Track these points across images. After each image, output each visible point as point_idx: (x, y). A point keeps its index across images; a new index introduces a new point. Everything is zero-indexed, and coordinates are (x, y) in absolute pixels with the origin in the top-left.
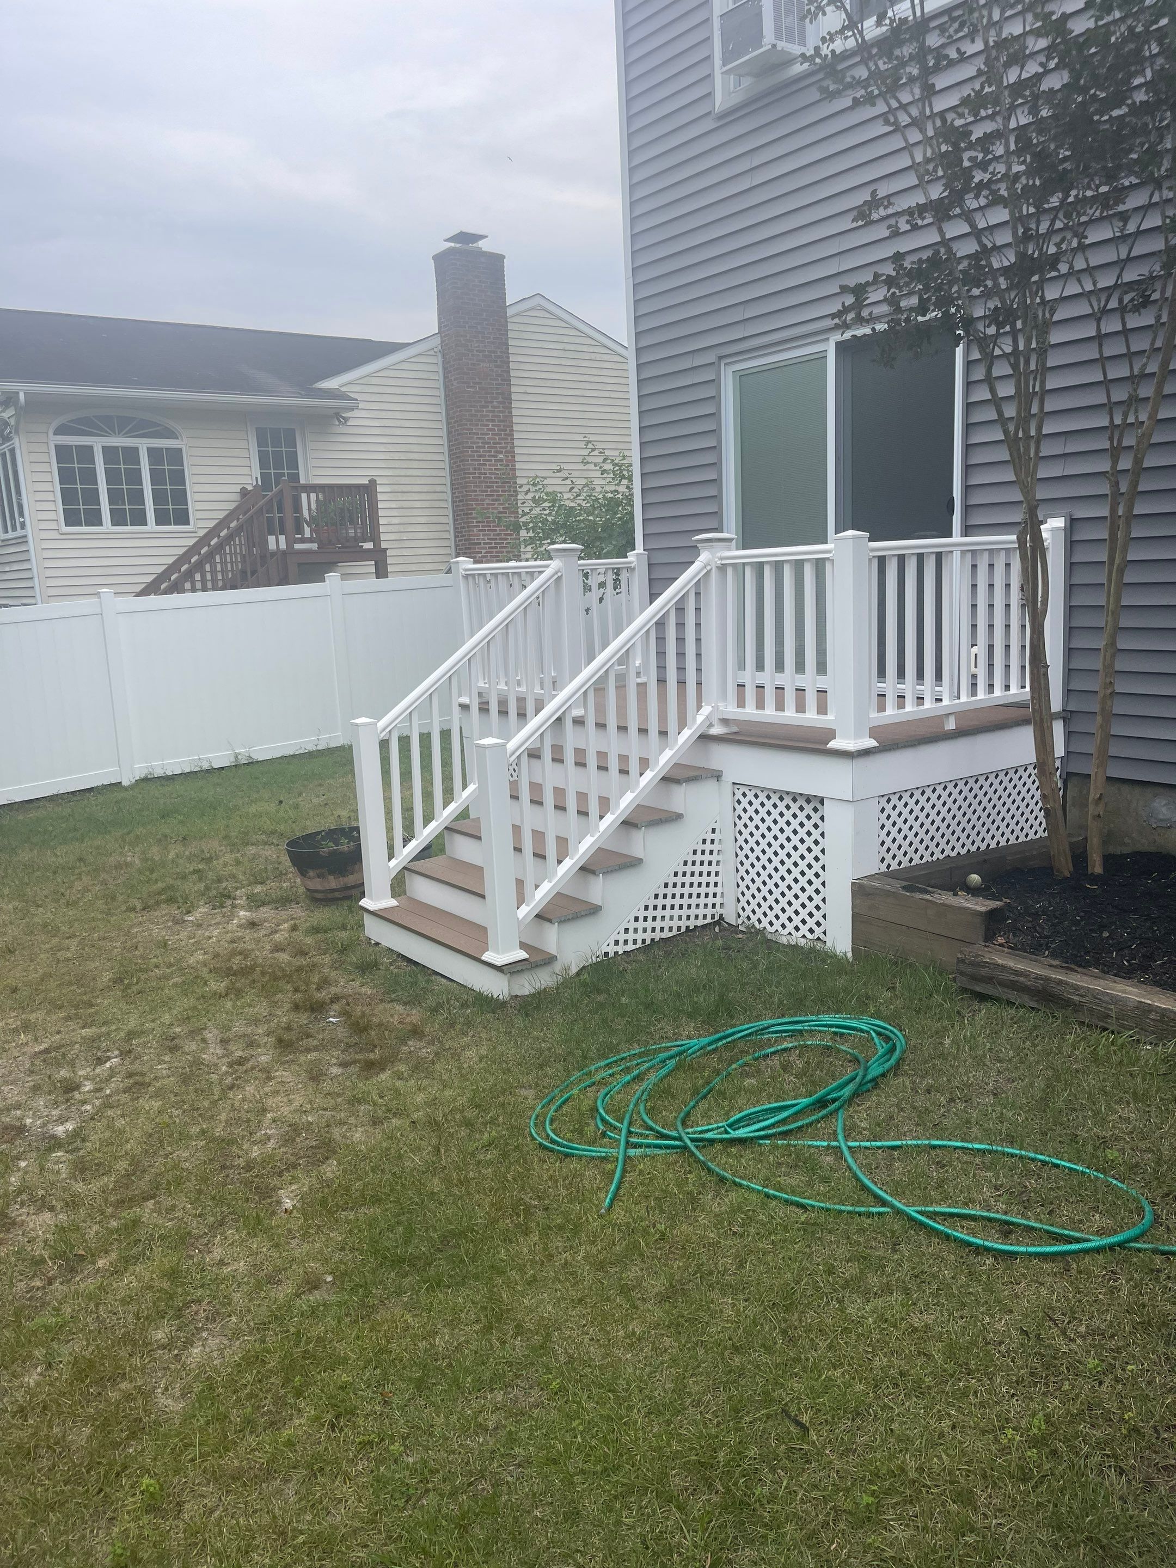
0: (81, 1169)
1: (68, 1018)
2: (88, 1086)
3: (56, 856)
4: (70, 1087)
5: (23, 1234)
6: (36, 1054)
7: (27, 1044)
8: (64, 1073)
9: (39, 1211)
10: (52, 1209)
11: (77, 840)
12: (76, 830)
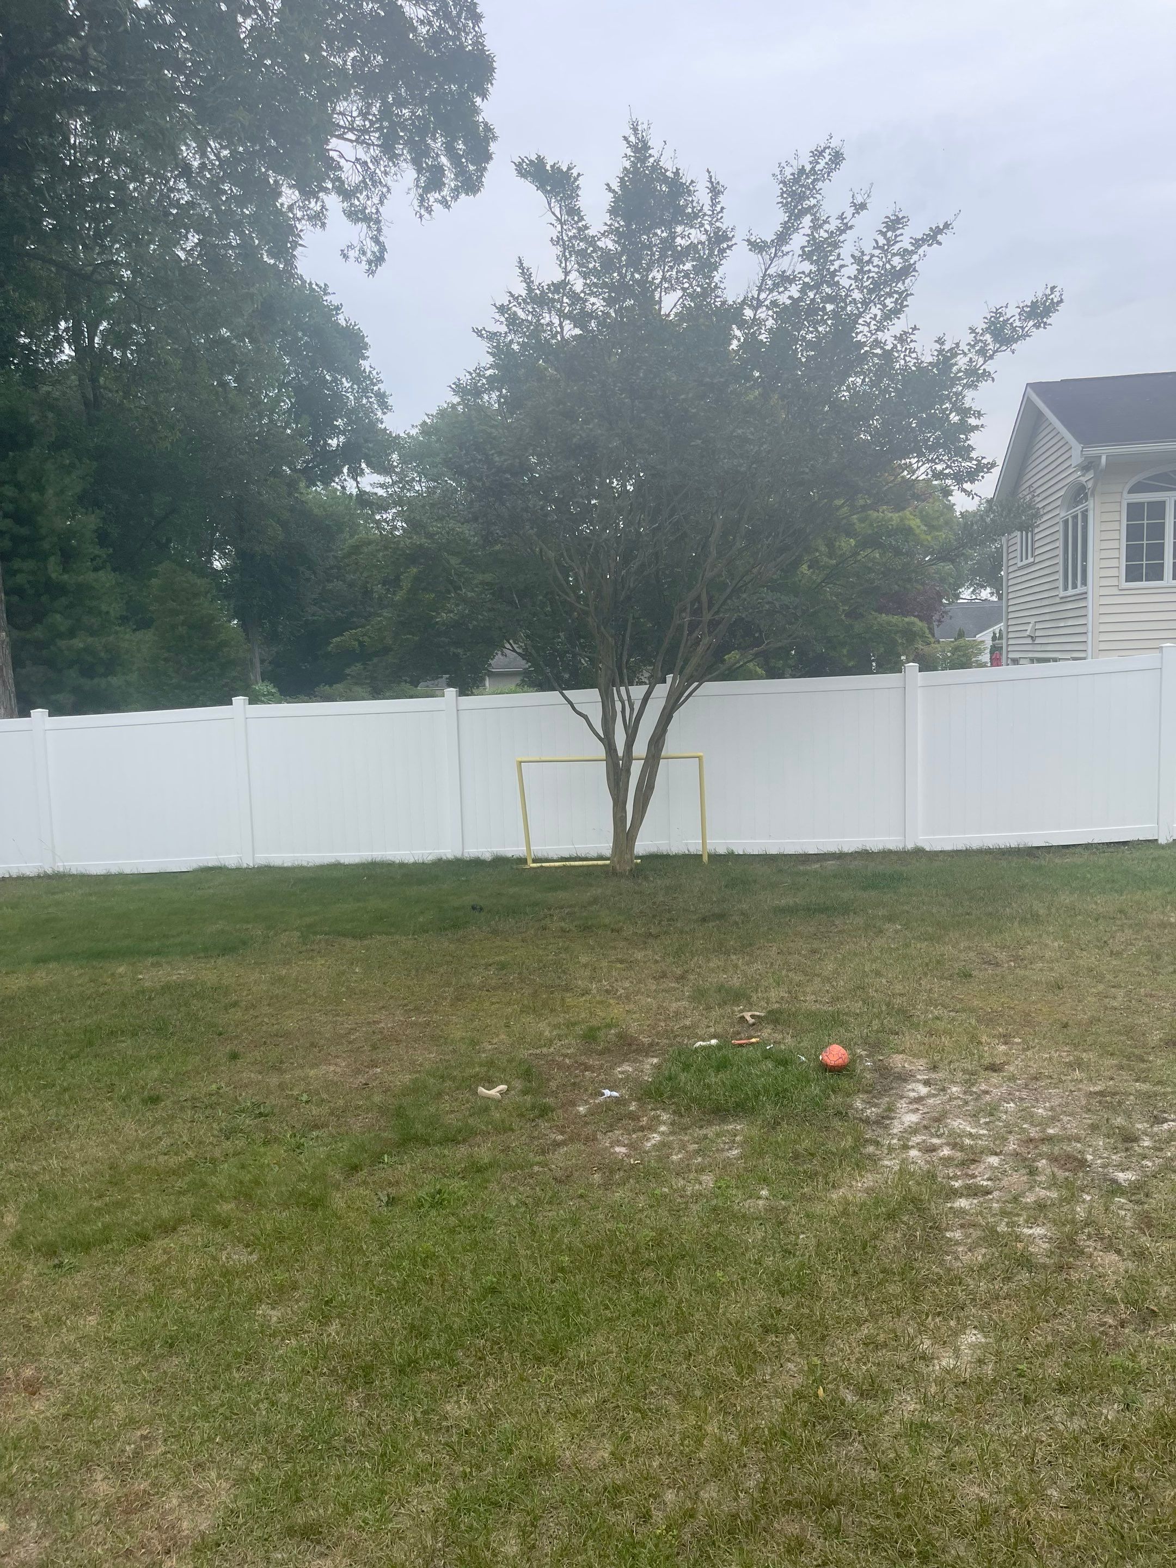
0: (1146, 1222)
1: (1121, 1067)
2: (1147, 1143)
3: (1096, 903)
4: (1130, 1138)
5: (1091, 1266)
6: (1091, 1094)
7: (1081, 1081)
8: (1119, 1121)
9: (1106, 1249)
10: (1119, 1252)
11: (1116, 891)
12: (1113, 881)
